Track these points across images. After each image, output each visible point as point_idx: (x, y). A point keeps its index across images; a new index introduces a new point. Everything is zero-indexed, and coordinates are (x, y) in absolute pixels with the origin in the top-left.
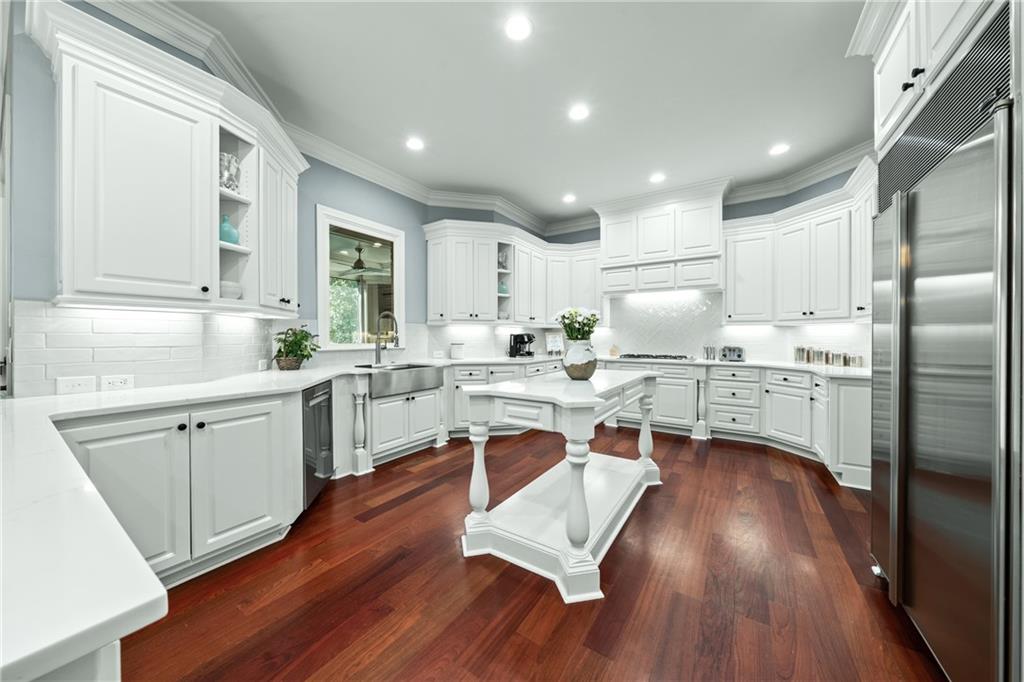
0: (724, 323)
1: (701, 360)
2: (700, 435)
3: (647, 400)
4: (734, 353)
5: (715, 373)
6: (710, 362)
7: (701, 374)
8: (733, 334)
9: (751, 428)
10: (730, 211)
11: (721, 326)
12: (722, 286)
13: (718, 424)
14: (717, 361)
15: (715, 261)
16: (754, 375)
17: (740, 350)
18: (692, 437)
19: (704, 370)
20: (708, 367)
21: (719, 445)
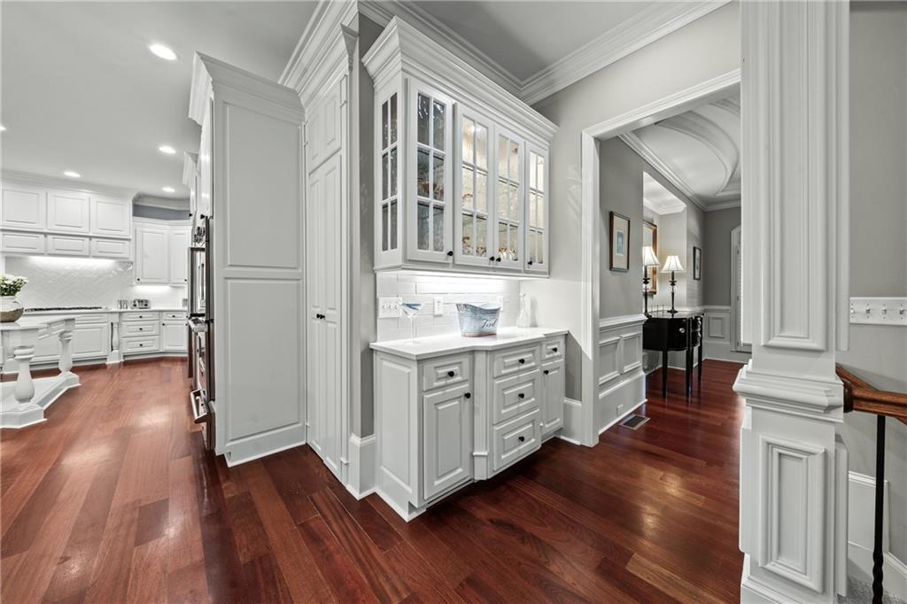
0: (134, 283)
1: (115, 308)
2: (114, 359)
3: (67, 334)
4: (144, 303)
5: (125, 318)
6: (122, 310)
7: (115, 319)
8: (142, 291)
9: (154, 348)
10: (139, 210)
11: (132, 286)
12: (132, 259)
13: (128, 350)
14: (129, 309)
15: (127, 242)
16: (156, 316)
17: (147, 301)
18: (107, 363)
19: (118, 315)
20: (120, 313)
21: (130, 363)
